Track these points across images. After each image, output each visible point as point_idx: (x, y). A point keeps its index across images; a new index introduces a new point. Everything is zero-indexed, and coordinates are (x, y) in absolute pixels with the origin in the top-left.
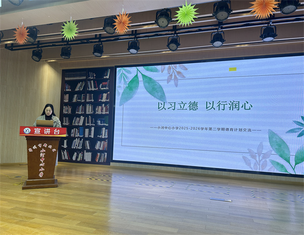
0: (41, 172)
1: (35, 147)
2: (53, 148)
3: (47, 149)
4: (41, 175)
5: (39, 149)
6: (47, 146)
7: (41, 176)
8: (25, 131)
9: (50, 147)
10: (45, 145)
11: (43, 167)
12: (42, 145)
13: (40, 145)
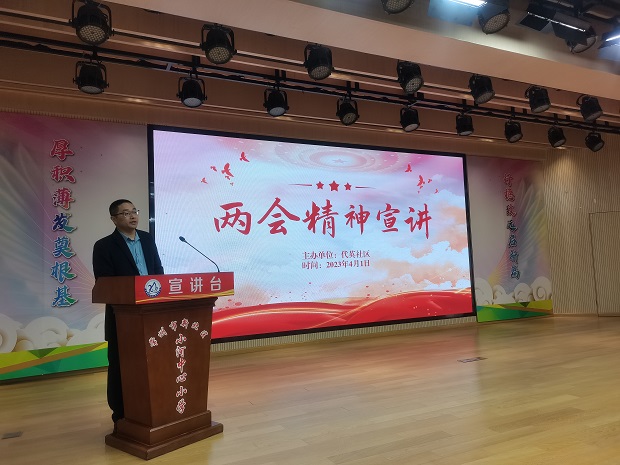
0: (180, 398)
1: (162, 333)
2: (201, 330)
3: (189, 332)
4: (180, 408)
5: (172, 336)
6: (190, 325)
7: (181, 411)
8: (148, 288)
9: (195, 326)
10: (185, 323)
11: (184, 384)
12: (178, 324)
13: (173, 325)
